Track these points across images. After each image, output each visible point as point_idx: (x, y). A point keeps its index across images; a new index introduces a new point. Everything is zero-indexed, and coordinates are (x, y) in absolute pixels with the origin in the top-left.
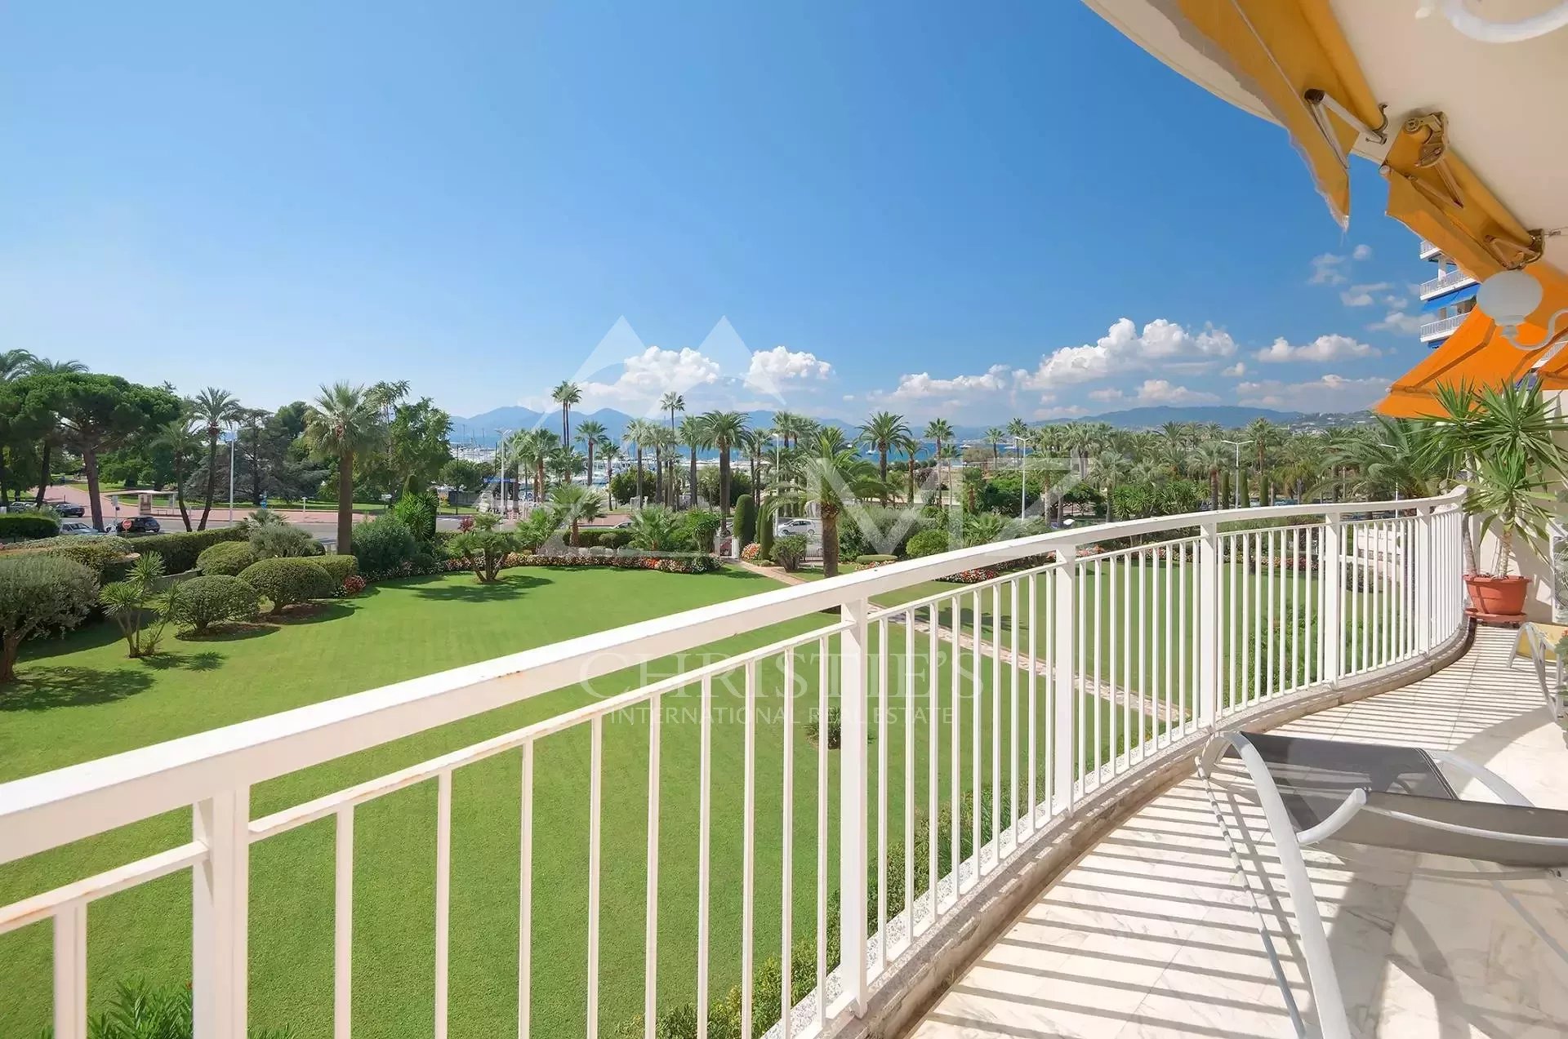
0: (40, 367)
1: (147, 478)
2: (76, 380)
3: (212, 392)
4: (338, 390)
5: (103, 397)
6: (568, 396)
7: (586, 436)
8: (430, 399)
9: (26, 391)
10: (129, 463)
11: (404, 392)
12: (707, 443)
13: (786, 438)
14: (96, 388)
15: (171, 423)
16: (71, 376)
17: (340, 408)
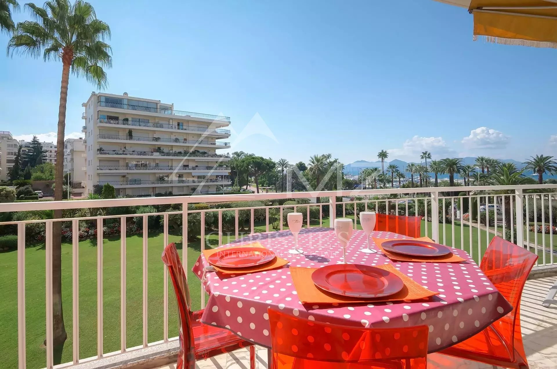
0: (246, 155)
1: (267, 184)
2: (253, 158)
3: (282, 159)
4: (315, 157)
5: (259, 162)
6: (383, 155)
7: (390, 170)
8: (337, 159)
9: (244, 161)
10: (263, 180)
11: (330, 157)
12: (443, 171)
13: (483, 168)
14: (257, 160)
15: (274, 169)
16: (251, 157)
17: (316, 163)
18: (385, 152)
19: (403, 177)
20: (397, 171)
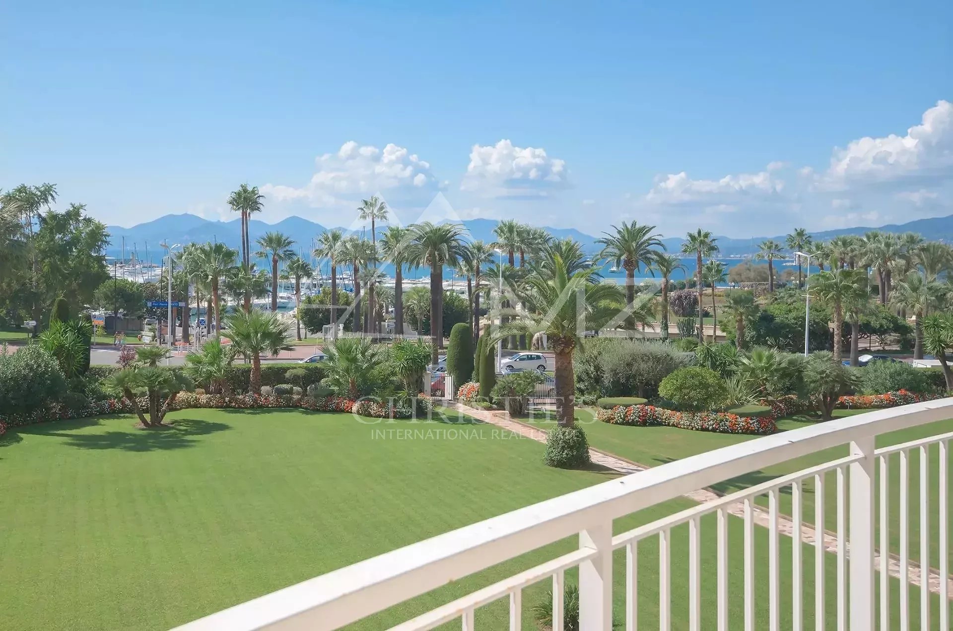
7: (269, 251)
8: (81, 207)
12: (415, 260)
13: (511, 253)
18: (253, 192)
19: (309, 275)
20: (290, 255)
